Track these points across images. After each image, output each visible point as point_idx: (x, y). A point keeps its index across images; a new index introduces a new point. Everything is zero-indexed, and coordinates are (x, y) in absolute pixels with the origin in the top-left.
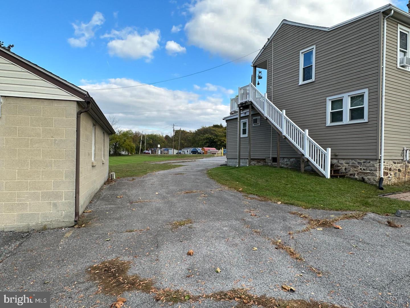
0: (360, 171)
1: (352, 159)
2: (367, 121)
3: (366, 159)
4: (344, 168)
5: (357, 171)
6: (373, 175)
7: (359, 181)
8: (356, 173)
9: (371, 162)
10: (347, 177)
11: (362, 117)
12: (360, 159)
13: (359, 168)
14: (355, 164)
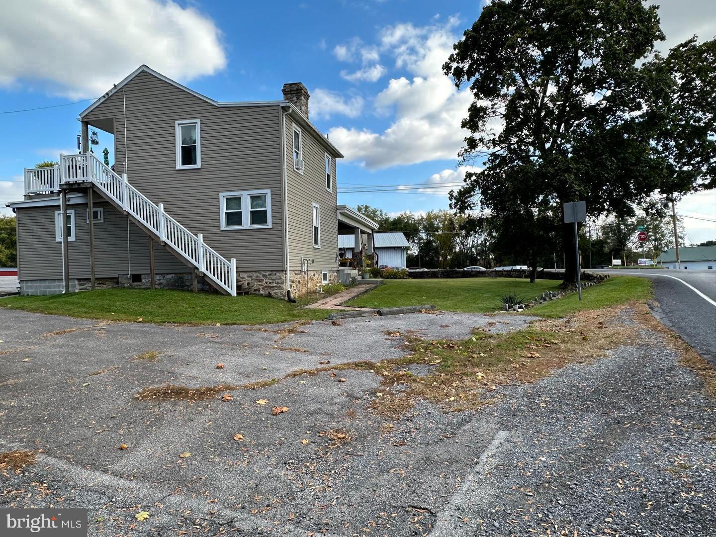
0: (266, 285)
1: (255, 271)
2: (271, 227)
3: (272, 271)
4: (247, 282)
5: (262, 285)
6: (280, 288)
7: (266, 296)
8: (261, 288)
9: (278, 274)
10: (251, 294)
11: (265, 222)
12: (265, 271)
13: (264, 282)
14: (259, 277)
